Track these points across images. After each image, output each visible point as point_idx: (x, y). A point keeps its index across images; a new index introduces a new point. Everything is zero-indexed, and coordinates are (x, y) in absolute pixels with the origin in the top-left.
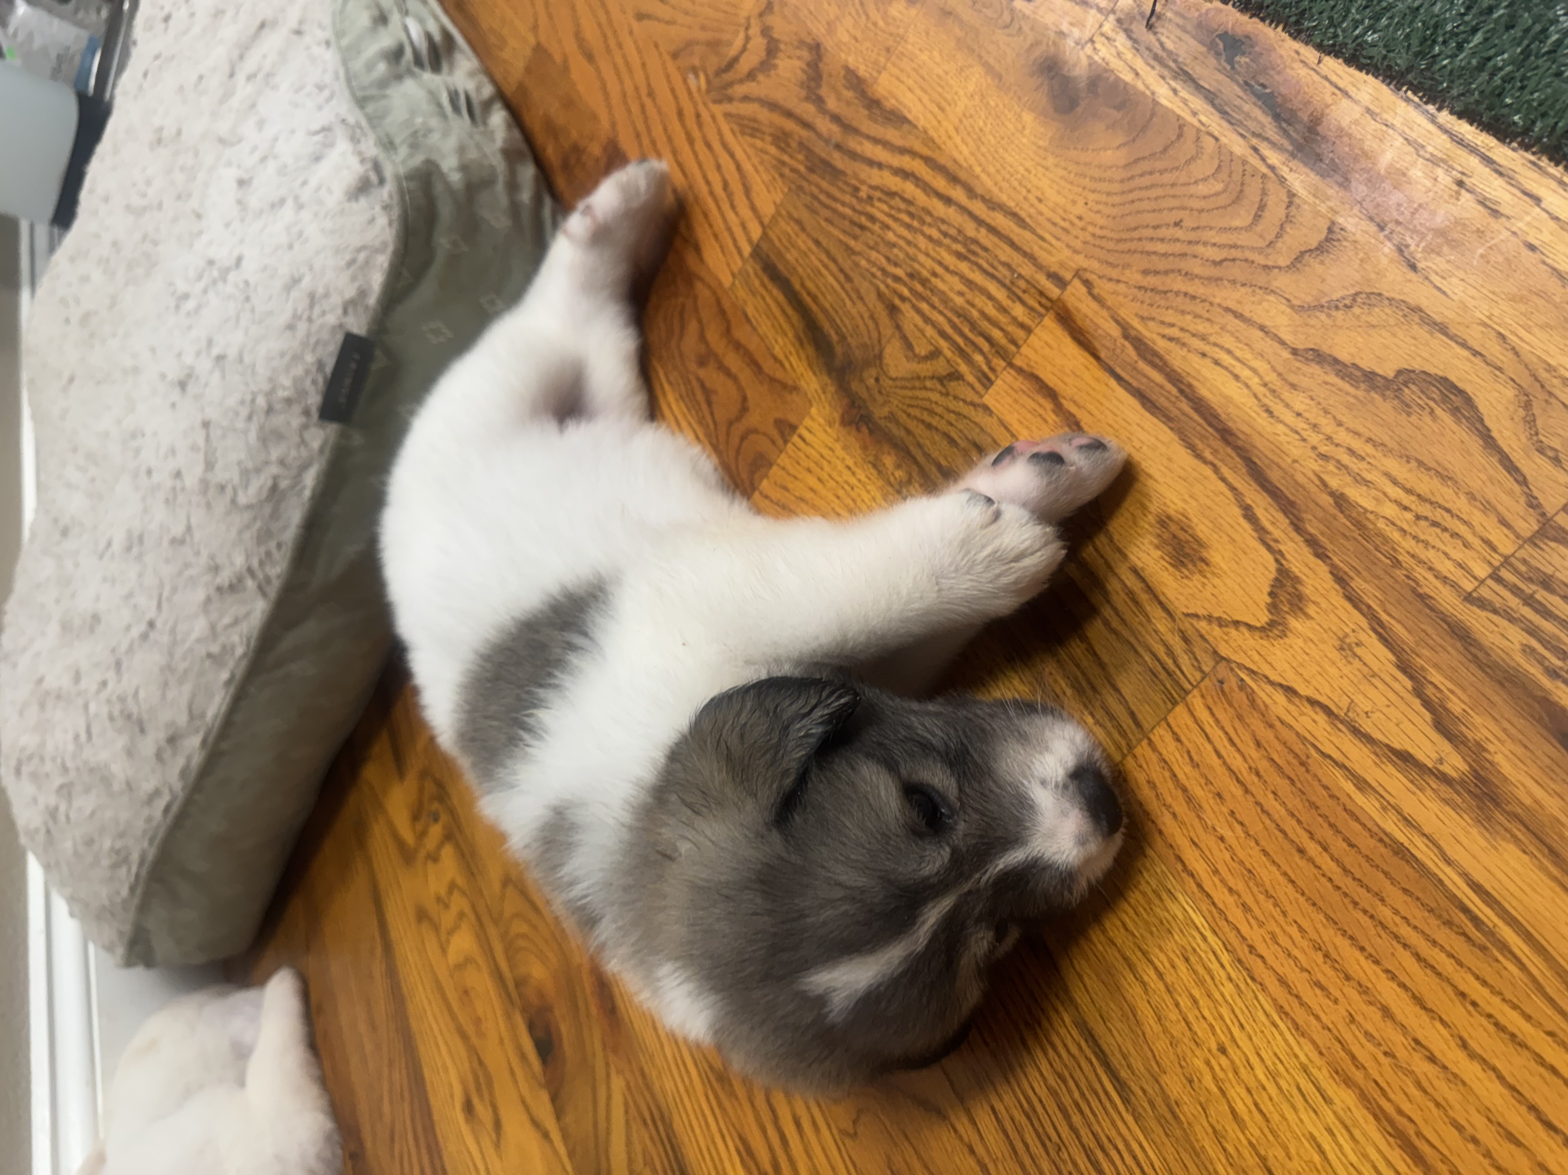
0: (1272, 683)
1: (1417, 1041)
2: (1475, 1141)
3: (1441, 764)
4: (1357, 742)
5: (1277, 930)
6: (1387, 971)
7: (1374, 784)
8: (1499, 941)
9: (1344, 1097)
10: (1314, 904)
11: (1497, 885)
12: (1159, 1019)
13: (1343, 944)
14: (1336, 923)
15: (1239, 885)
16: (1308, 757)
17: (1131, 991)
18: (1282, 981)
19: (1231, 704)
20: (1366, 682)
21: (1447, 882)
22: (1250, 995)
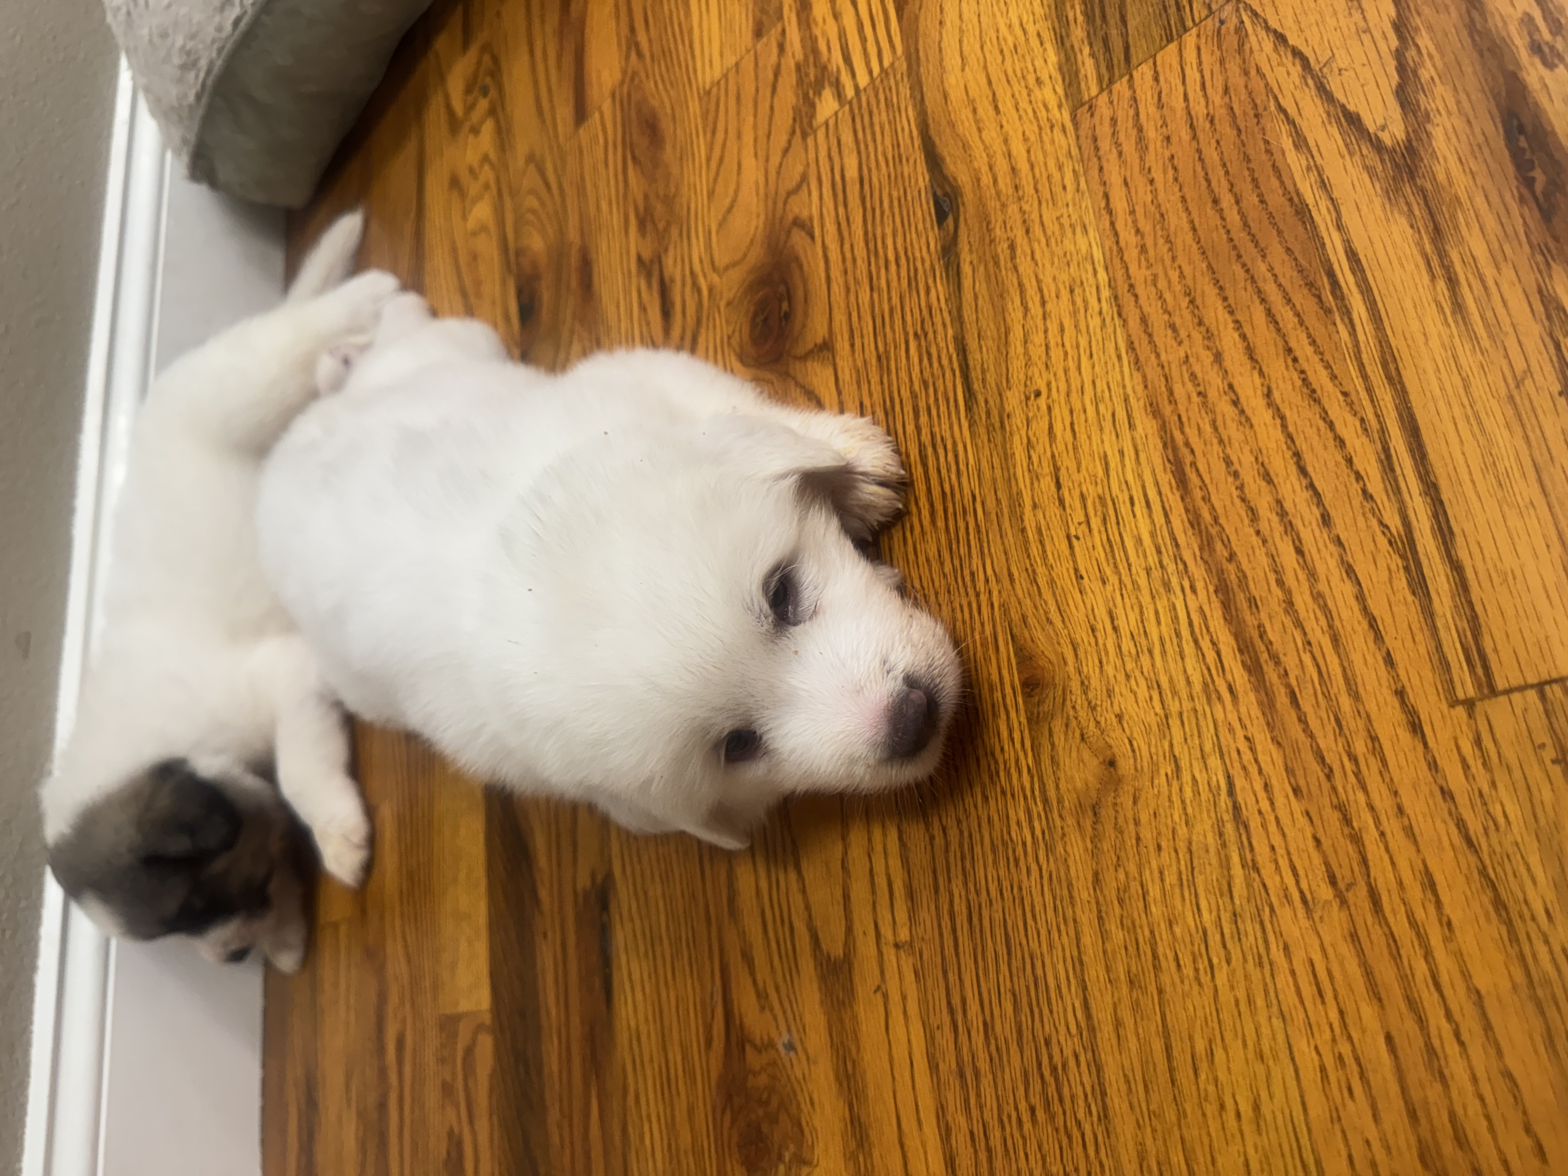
0: (1267, 28)
1: (1231, 386)
2: (1236, 474)
3: (1383, 130)
4: (1318, 101)
5: (1161, 275)
6: (1237, 322)
7: (1312, 144)
8: (1346, 306)
9: (1146, 426)
10: (1204, 253)
11: (1370, 254)
12: (1026, 342)
13: (1211, 292)
14: (1214, 273)
15: (1146, 226)
16: (1265, 109)
17: (1013, 314)
18: (1144, 320)
19: (1220, 47)
20: (1357, 37)
21: (1329, 246)
22: (1110, 330)
